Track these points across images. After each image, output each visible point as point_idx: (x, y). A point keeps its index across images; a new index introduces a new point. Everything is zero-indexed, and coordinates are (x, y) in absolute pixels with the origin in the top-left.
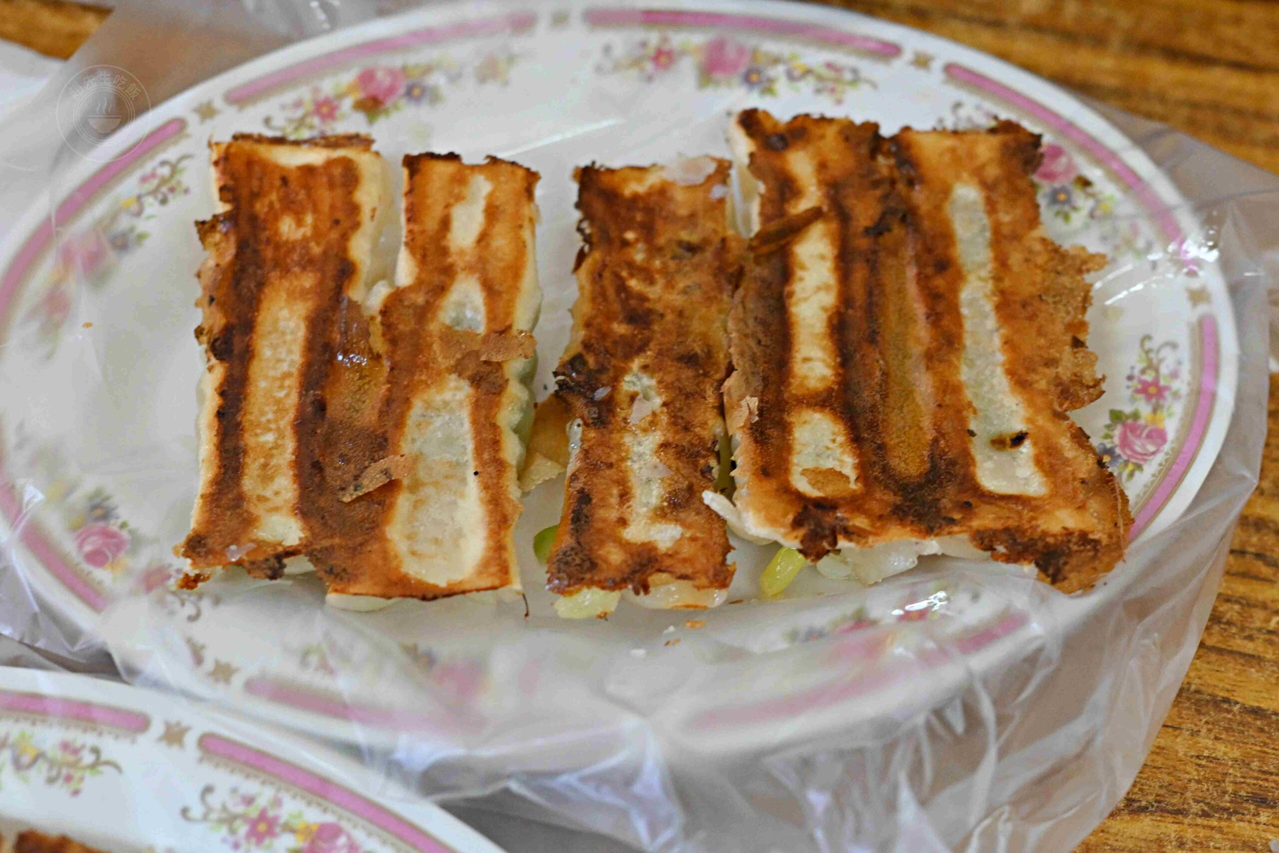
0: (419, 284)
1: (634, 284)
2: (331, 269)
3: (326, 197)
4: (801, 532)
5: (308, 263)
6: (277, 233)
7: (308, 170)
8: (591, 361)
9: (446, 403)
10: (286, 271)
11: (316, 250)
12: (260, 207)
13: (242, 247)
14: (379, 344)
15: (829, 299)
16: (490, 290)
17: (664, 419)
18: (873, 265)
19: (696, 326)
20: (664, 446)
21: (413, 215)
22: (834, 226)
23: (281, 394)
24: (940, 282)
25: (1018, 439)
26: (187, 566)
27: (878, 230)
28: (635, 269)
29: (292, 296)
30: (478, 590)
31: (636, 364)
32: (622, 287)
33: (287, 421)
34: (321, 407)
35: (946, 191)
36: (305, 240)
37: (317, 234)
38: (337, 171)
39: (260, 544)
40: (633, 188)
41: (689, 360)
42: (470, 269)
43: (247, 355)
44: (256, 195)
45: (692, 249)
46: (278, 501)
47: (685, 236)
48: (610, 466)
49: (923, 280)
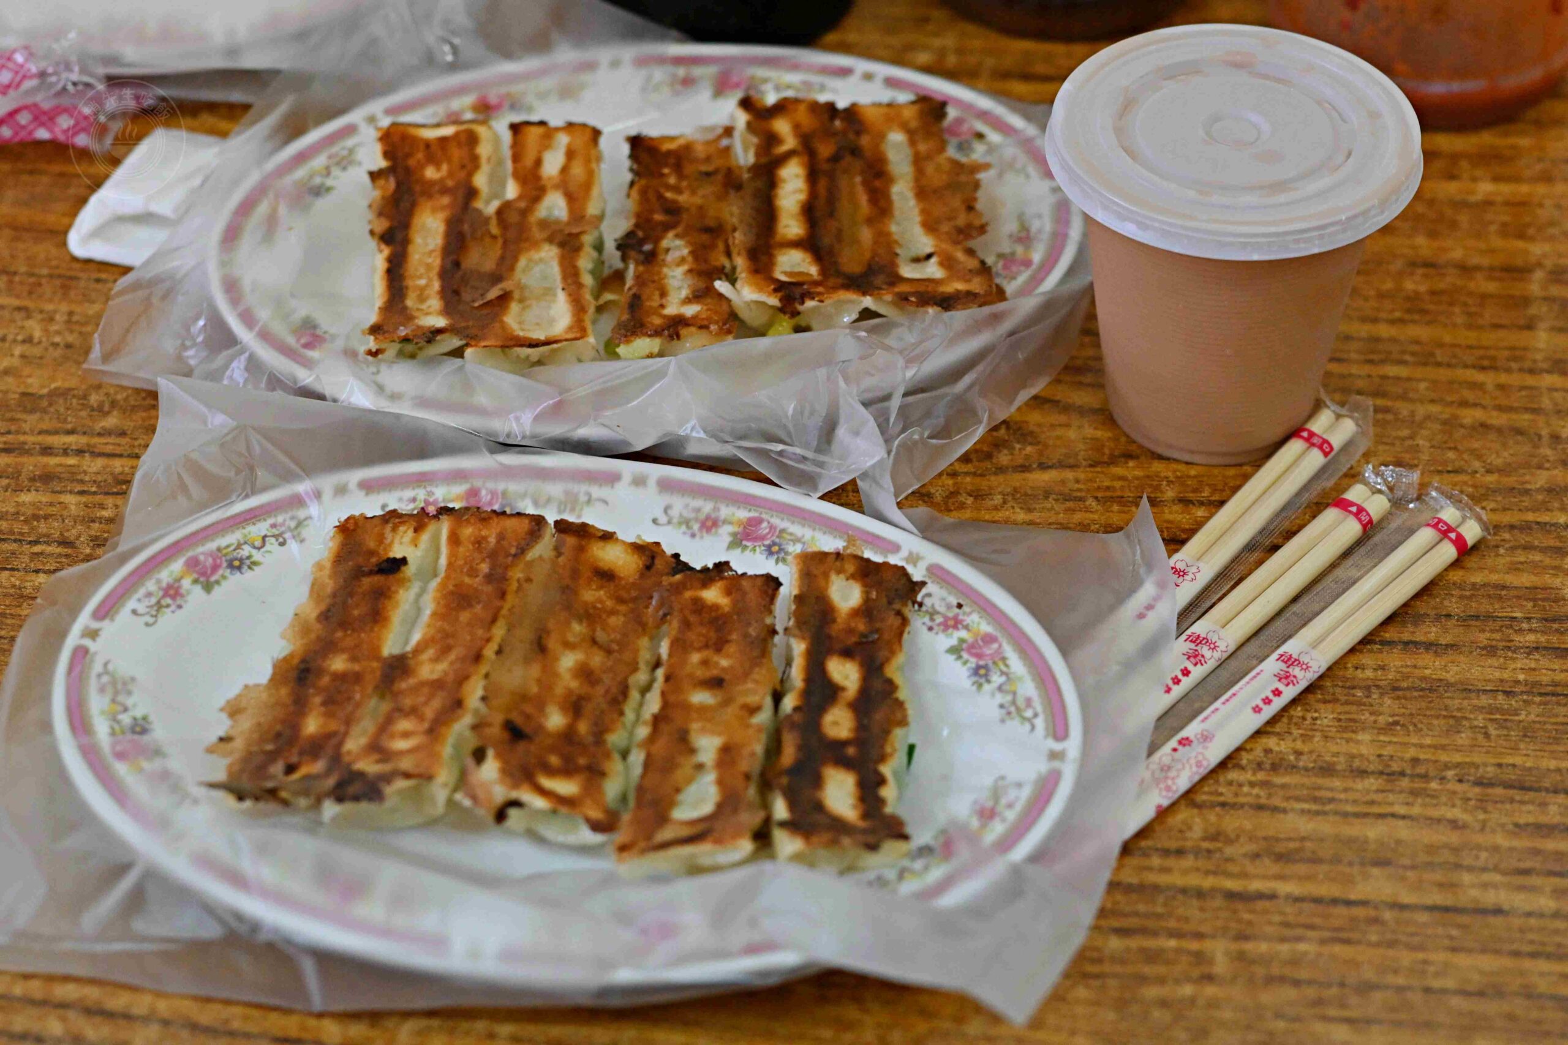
0: (520, 198)
1: (669, 195)
2: (461, 194)
3: (456, 153)
4: (779, 295)
5: (444, 191)
6: (423, 176)
7: (443, 140)
8: (640, 234)
9: (541, 260)
10: (430, 196)
11: (450, 183)
12: (412, 162)
13: (399, 184)
14: (494, 229)
15: (802, 197)
16: (570, 198)
17: (690, 259)
18: (831, 176)
19: (712, 213)
20: (690, 271)
21: (516, 158)
22: (806, 158)
23: (430, 260)
24: (877, 183)
25: (929, 256)
26: (371, 343)
27: (835, 159)
28: (669, 188)
29: (434, 210)
30: (566, 340)
31: (671, 234)
32: (660, 197)
33: (434, 274)
34: (457, 264)
35: (881, 136)
36: (442, 180)
37: (451, 174)
38: (463, 138)
39: (419, 327)
40: (667, 146)
41: (708, 230)
42: (556, 187)
43: (406, 242)
44: (408, 155)
45: (708, 174)
46: (431, 310)
47: (704, 168)
48: (654, 282)
49: (866, 183)
